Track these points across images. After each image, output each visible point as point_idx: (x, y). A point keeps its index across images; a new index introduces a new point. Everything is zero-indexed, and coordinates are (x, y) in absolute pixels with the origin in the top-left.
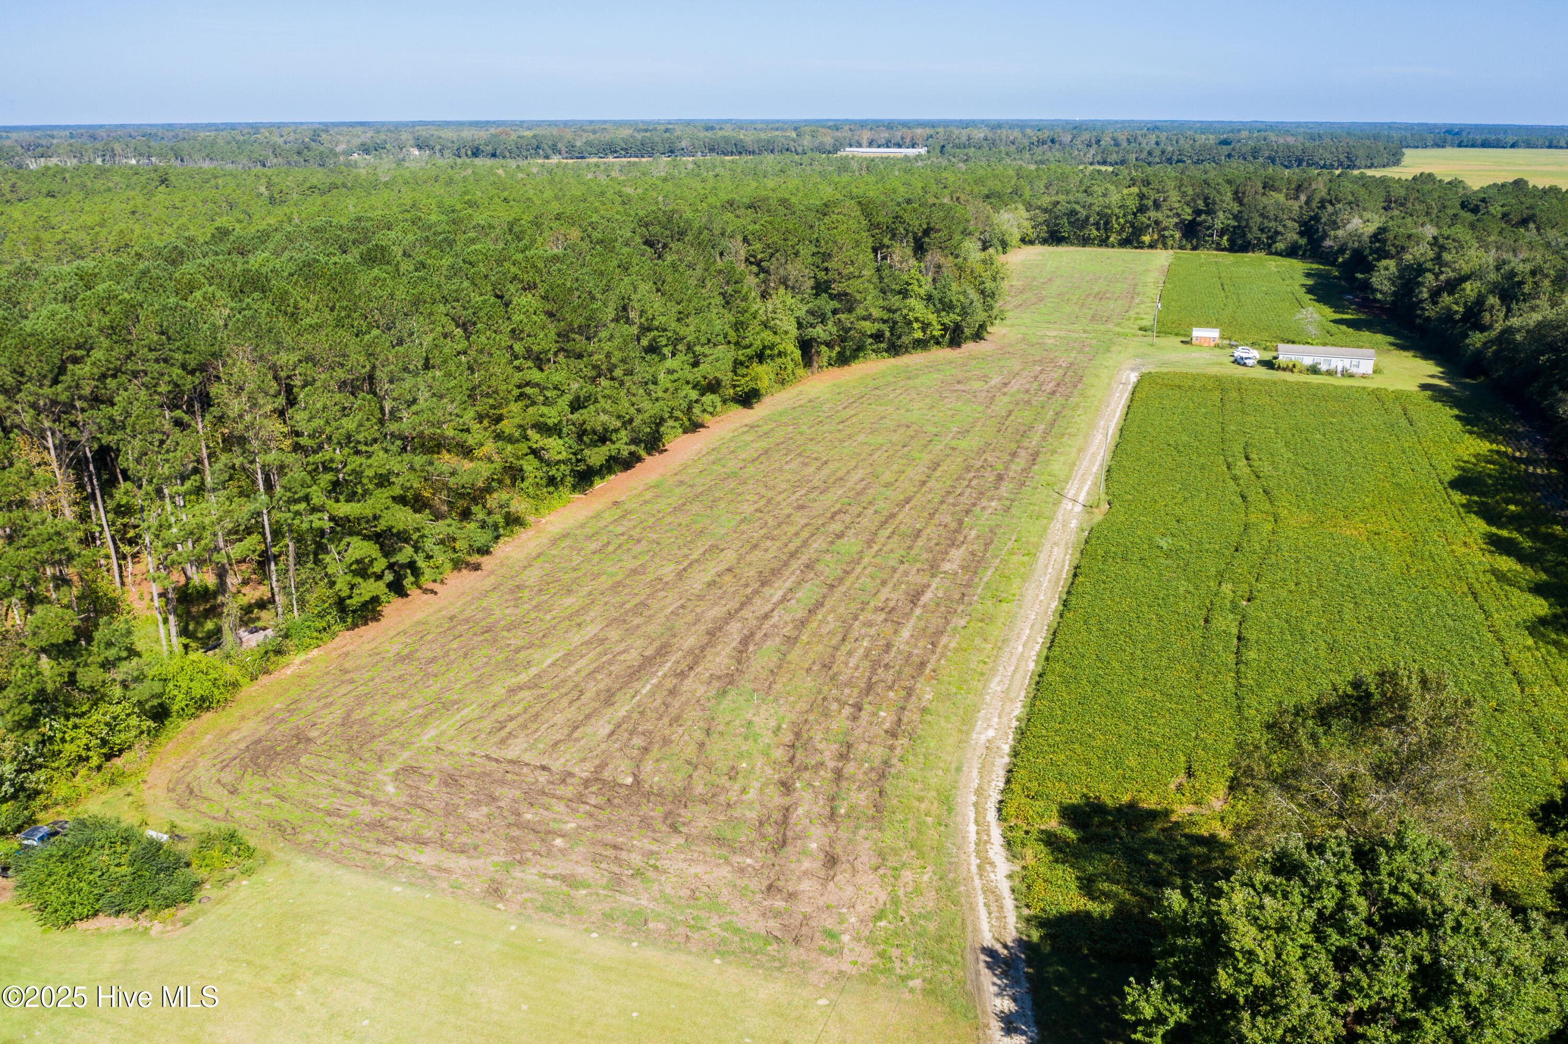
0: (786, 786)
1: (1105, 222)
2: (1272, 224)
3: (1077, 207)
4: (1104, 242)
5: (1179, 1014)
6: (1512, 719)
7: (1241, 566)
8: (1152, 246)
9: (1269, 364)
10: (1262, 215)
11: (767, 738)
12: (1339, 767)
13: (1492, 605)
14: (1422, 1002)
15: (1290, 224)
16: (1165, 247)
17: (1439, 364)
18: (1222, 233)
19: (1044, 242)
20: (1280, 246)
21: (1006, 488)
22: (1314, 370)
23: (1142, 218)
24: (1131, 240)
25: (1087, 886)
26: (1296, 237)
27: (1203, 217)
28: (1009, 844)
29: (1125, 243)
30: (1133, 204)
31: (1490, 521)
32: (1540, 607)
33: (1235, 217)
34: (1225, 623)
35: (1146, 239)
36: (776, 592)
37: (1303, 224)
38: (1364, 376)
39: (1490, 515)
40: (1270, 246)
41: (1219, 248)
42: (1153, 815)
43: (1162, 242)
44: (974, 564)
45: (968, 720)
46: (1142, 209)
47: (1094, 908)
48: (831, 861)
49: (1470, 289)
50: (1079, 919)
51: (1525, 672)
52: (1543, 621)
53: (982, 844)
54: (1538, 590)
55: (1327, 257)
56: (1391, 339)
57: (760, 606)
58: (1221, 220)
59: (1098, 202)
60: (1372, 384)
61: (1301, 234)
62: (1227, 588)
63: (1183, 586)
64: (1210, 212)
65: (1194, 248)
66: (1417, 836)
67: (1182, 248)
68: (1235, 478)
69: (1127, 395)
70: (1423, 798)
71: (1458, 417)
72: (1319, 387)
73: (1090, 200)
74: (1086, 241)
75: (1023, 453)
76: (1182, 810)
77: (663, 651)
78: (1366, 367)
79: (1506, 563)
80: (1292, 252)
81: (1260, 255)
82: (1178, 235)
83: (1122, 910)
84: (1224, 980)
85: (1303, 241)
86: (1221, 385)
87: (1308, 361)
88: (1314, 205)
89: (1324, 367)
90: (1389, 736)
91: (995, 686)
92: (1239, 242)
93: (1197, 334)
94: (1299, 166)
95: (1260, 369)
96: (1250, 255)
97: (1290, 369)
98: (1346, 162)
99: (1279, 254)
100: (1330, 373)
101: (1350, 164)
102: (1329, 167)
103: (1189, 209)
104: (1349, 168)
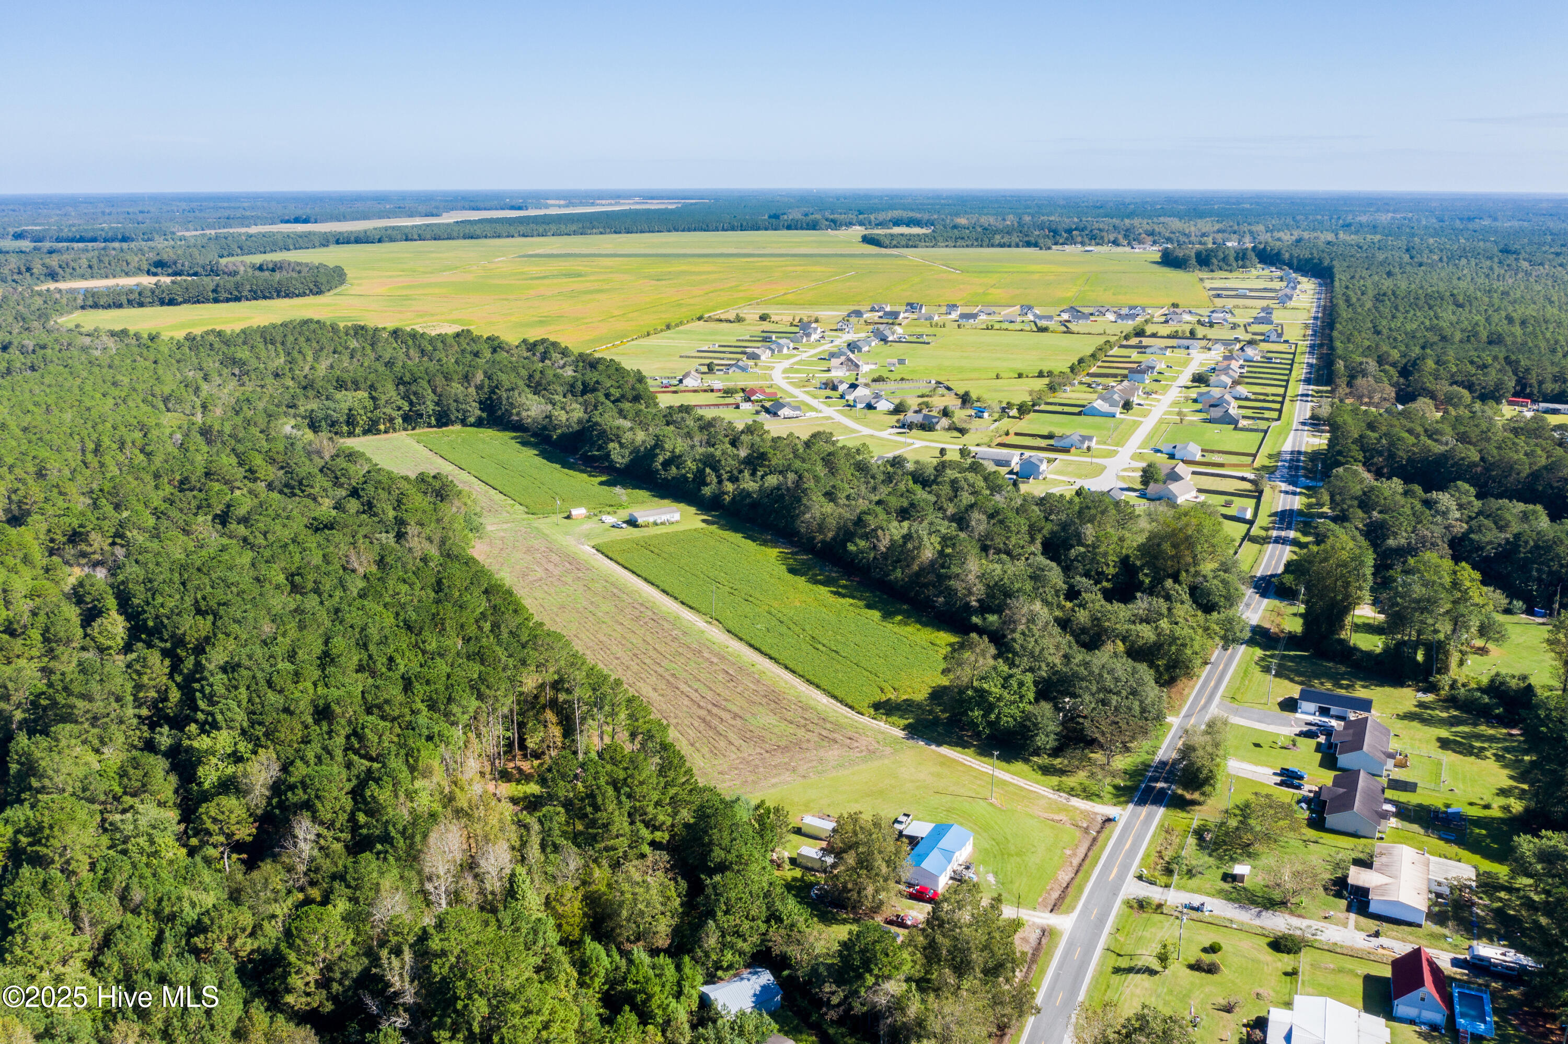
0: (810, 731)
1: (352, 422)
2: (463, 406)
3: (331, 413)
5: (982, 712)
6: (917, 648)
7: (794, 627)
8: (386, 432)
10: (455, 401)
11: (782, 724)
13: (868, 616)
15: (474, 404)
16: (395, 430)
17: (690, 505)
18: (430, 417)
20: (472, 420)
21: (665, 624)
23: (377, 414)
24: (372, 429)
26: (480, 412)
27: (417, 408)
28: (874, 719)
29: (366, 432)
30: (369, 404)
31: (823, 585)
33: (438, 404)
34: (822, 648)
35: (382, 427)
36: (684, 687)
37: (480, 403)
38: (677, 522)
39: (820, 583)
40: (464, 420)
41: (430, 426)
42: (887, 701)
43: (391, 428)
44: (720, 657)
45: (816, 700)
46: (377, 408)
47: (910, 721)
48: (851, 739)
50: (910, 724)
51: (903, 634)
53: (870, 722)
54: (869, 607)
57: (694, 696)
59: (345, 407)
60: (684, 527)
61: (483, 410)
62: (802, 636)
63: (791, 640)
65: (414, 429)
67: (405, 429)
69: (610, 561)
71: (745, 538)
72: (667, 534)
73: (337, 406)
75: (636, 606)
76: (892, 697)
77: (703, 719)
78: (676, 517)
79: (850, 600)
80: (479, 423)
81: (458, 427)
82: (401, 421)
83: (916, 720)
84: (990, 699)
85: (484, 415)
87: (651, 520)
88: (485, 390)
89: (659, 521)
91: (803, 689)
92: (443, 420)
93: (575, 512)
94: (278, 296)
95: (631, 529)
96: (451, 428)
97: (647, 526)
98: (315, 289)
99: (471, 425)
100: (662, 524)
101: (317, 290)
102: (304, 295)
103: (406, 404)
104: (317, 293)
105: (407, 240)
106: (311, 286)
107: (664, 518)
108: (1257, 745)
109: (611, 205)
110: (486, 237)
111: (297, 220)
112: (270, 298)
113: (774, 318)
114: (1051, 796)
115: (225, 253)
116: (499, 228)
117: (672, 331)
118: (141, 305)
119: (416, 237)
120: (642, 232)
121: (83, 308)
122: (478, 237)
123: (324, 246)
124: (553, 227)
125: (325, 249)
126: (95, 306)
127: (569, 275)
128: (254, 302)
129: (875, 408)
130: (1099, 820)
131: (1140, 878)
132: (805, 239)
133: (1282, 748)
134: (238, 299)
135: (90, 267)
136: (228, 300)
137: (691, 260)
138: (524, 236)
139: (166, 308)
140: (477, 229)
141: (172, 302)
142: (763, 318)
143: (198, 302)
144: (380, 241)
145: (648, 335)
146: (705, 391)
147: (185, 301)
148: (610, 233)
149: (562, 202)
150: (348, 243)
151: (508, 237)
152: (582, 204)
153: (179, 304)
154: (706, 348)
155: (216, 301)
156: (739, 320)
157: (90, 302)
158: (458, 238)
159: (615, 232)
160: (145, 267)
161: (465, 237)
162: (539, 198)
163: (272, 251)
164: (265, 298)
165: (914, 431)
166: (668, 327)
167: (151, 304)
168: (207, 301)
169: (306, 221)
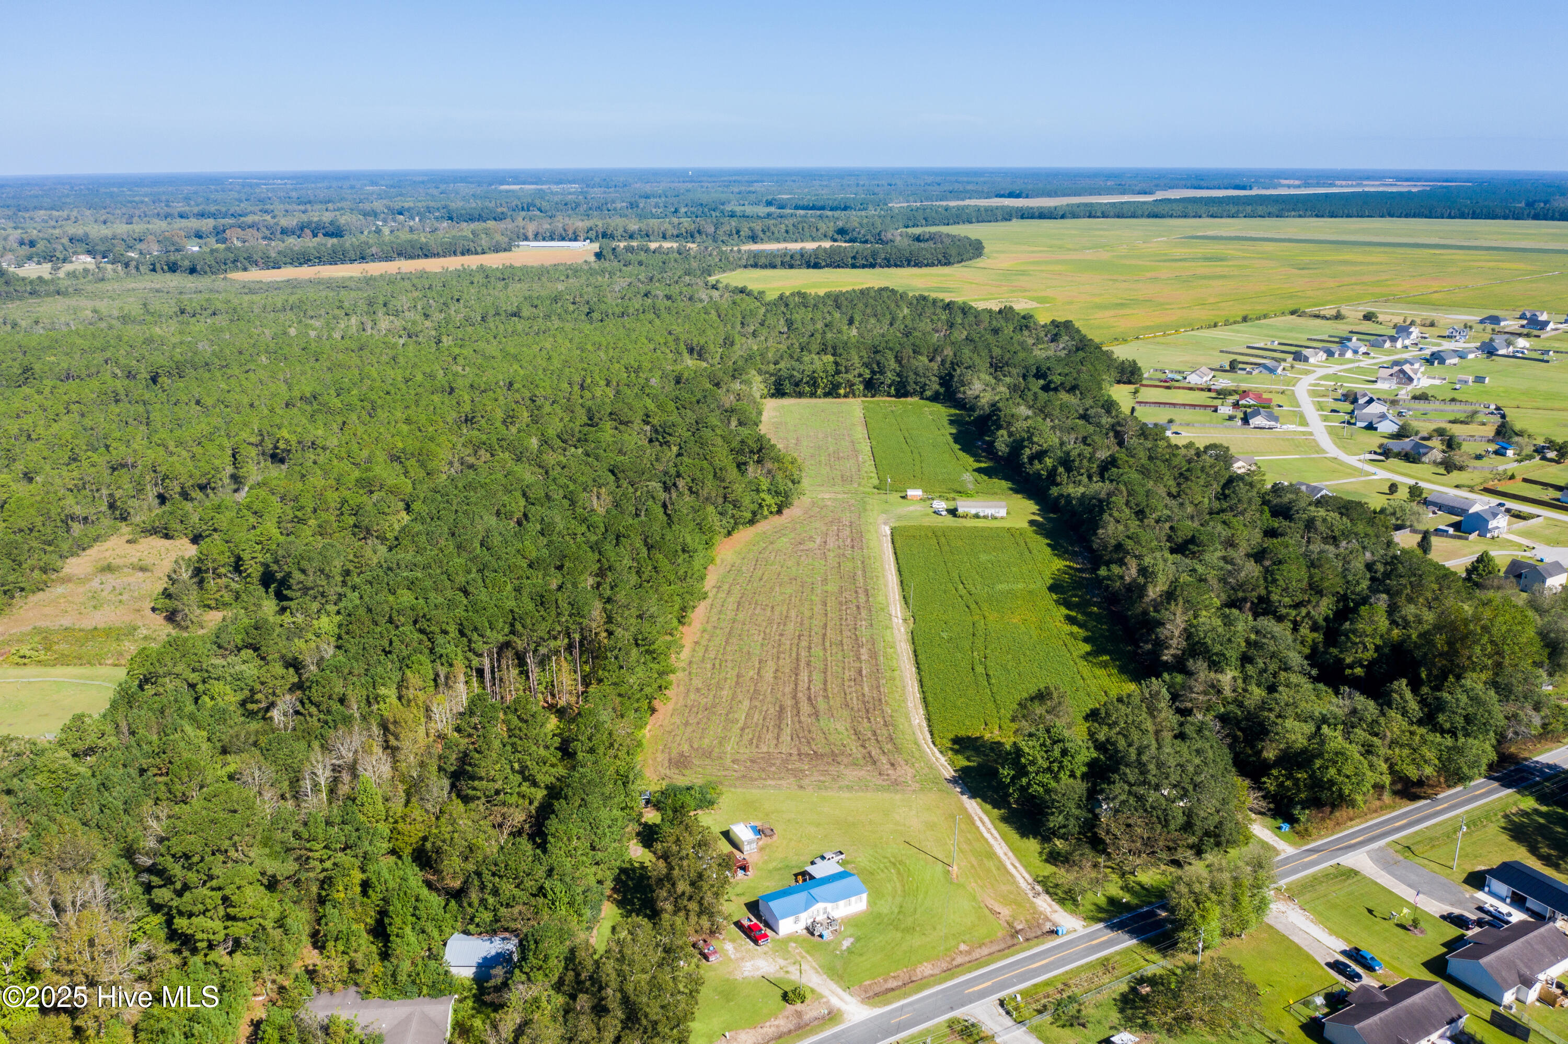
0: (864, 746)
1: (814, 383)
2: (923, 380)
3: (795, 373)
4: (813, 395)
5: (1012, 772)
6: (1081, 693)
7: (979, 643)
8: (846, 396)
9: (953, 512)
10: (916, 374)
11: (846, 733)
12: (1038, 712)
13: (1072, 649)
14: (1063, 756)
15: (933, 378)
16: (854, 396)
17: (1037, 504)
18: (890, 386)
19: (773, 396)
20: (928, 393)
21: (864, 613)
22: (977, 516)
23: (838, 379)
24: (832, 392)
25: (968, 759)
26: (938, 387)
27: (878, 376)
28: (941, 752)
29: (826, 395)
30: (831, 369)
31: (1068, 608)
32: (1087, 648)
33: (898, 375)
34: (980, 669)
35: (842, 391)
36: (804, 676)
37: (941, 378)
38: (1002, 518)
39: (1068, 605)
40: (922, 393)
41: (889, 395)
42: (977, 738)
43: (851, 393)
44: (874, 655)
45: (908, 719)
46: (838, 372)
47: (971, 764)
48: (893, 765)
49: (1049, 462)
50: (967, 767)
51: (1085, 676)
52: (1088, 654)
53: (933, 754)
54: (1086, 640)
55: (960, 404)
56: (1010, 485)
57: (803, 686)
58: (890, 376)
59: (808, 369)
60: (1007, 524)
61: (941, 384)
62: (975, 654)
63: (959, 655)
64: (882, 372)
65: (873, 396)
66: (1058, 724)
67: (865, 396)
68: (961, 597)
69: (890, 545)
70: (1058, 717)
71: (1048, 545)
72: (983, 529)
73: (802, 367)
74: (800, 395)
75: (860, 591)
76: (987, 736)
77: (782, 709)
78: (1002, 512)
79: (1075, 629)
80: (935, 398)
81: (915, 400)
82: (861, 387)
83: (979, 765)
84: (1023, 760)
85: (942, 390)
86: (936, 534)
87: (973, 511)
88: (947, 365)
89: (981, 514)
90: (1049, 703)
91: (910, 705)
92: (901, 391)
93: (910, 493)
94: (909, 265)
95: (950, 517)
96: (909, 399)
97: (965, 517)
98: (943, 260)
99: (927, 399)
100: (985, 517)
101: (946, 261)
102: (931, 265)
103: (867, 371)
104: (945, 264)
105: (1089, 217)
106: (940, 257)
107: (989, 512)
108: (1370, 911)
109: (1352, 186)
110: (1171, 216)
111: (1011, 195)
112: (900, 266)
113: (1381, 318)
114: (1023, 884)
115: (910, 224)
116: (1191, 208)
117: (1249, 324)
118: (791, 267)
119: (1099, 214)
120: (1348, 216)
121: (745, 267)
122: (1163, 216)
123: (1006, 220)
124: (1249, 209)
125: (1008, 223)
126: (755, 266)
127: (1207, 259)
128: (886, 269)
129: (1376, 429)
130: (1048, 926)
131: (1002, 1003)
132: (1544, 231)
133: (1398, 925)
134: (872, 266)
135: (787, 232)
136: (864, 266)
137: (1367, 249)
138: (1212, 216)
139: (811, 270)
140: (1166, 208)
141: (816, 266)
142: (1368, 317)
143: (838, 266)
144: (1063, 217)
145: (1215, 325)
146: (1202, 390)
147: (827, 266)
148: (1311, 216)
149: (1297, 182)
150: (1032, 217)
151: (1194, 217)
152: (1318, 185)
153: (822, 268)
154: (1261, 345)
155: (854, 266)
156: (1338, 317)
157: (751, 262)
158: (1142, 216)
159: (1317, 216)
160: (831, 234)
161: (1149, 216)
162: (1273, 178)
163: (955, 223)
164: (896, 266)
165: (1391, 460)
166: (1245, 319)
167: (800, 267)
168: (845, 266)
169: (1018, 196)
